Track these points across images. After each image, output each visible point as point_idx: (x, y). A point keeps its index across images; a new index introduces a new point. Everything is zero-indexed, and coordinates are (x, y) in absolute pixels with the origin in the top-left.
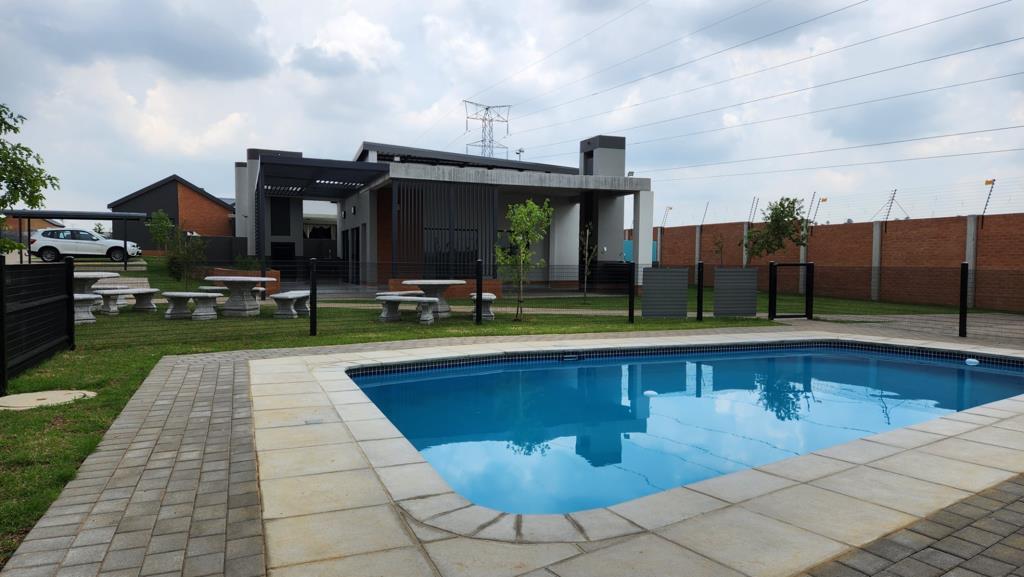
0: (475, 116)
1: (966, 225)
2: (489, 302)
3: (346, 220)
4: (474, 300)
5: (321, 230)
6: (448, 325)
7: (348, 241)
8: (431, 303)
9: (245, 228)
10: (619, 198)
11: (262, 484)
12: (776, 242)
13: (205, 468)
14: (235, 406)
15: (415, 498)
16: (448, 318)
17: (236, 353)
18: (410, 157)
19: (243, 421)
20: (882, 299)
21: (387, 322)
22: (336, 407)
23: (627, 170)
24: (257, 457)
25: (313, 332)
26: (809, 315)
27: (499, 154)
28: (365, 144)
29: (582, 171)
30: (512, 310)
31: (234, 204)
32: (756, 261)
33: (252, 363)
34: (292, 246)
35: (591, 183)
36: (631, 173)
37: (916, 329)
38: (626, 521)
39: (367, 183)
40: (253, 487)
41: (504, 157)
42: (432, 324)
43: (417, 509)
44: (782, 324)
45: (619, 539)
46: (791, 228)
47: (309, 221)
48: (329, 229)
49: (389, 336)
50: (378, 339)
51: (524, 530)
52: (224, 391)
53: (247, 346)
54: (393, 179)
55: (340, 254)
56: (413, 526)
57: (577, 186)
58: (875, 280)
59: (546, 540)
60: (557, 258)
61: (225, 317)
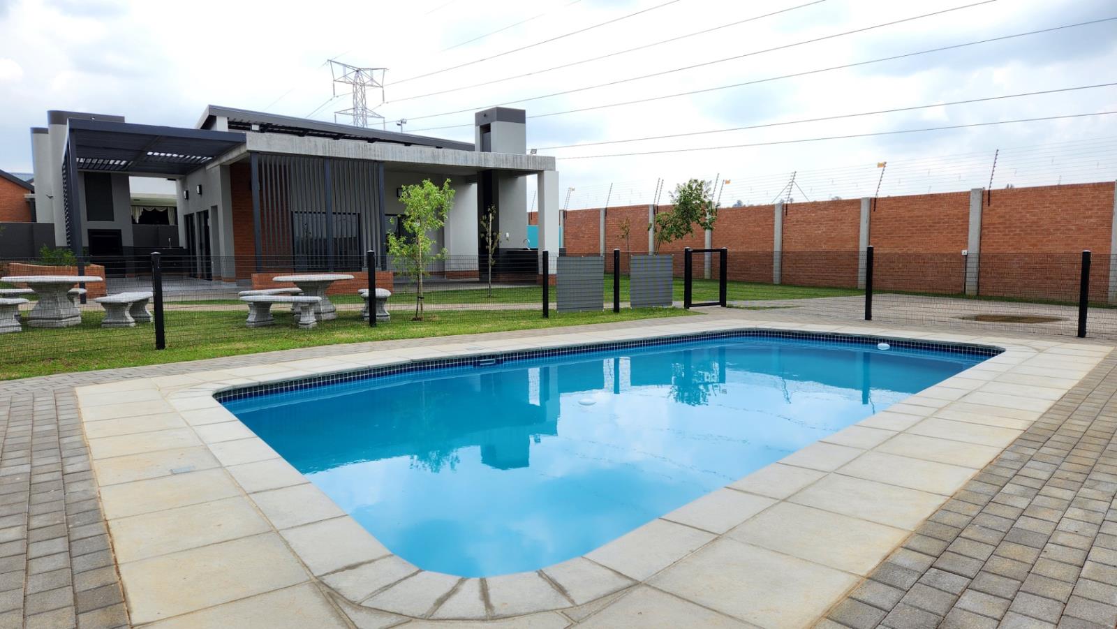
0: (342, 79)
1: (860, 208)
2: (384, 299)
3: (190, 201)
4: (365, 299)
5: (155, 215)
6: (334, 329)
7: (193, 227)
8: (312, 304)
9: (50, 211)
10: (520, 178)
11: (122, 569)
12: (685, 226)
13: (33, 553)
14: (64, 454)
15: (342, 570)
16: (333, 320)
17: (55, 378)
18: (270, 126)
19: (80, 477)
20: (782, 284)
21: (256, 327)
22: (210, 447)
23: (529, 147)
24: (108, 528)
25: (160, 344)
26: (723, 303)
27: (374, 125)
28: (211, 108)
29: (478, 147)
30: (411, 307)
31: (32, 181)
32: (666, 246)
33: (81, 391)
34: (117, 233)
35: (491, 161)
36: (534, 151)
37: (824, 314)
38: (611, 573)
39: (216, 155)
40: (110, 575)
41: (380, 127)
42: (314, 329)
43: (348, 585)
44: (699, 313)
45: (610, 598)
46: (699, 212)
47: (137, 203)
48: (166, 213)
49: (262, 345)
50: (248, 351)
51: (493, 600)
52: (46, 434)
53: (69, 368)
54: (252, 152)
55: (182, 242)
56: (348, 610)
57: (475, 165)
58: (776, 264)
59: (523, 611)
60: (451, 248)
61: (34, 328)
